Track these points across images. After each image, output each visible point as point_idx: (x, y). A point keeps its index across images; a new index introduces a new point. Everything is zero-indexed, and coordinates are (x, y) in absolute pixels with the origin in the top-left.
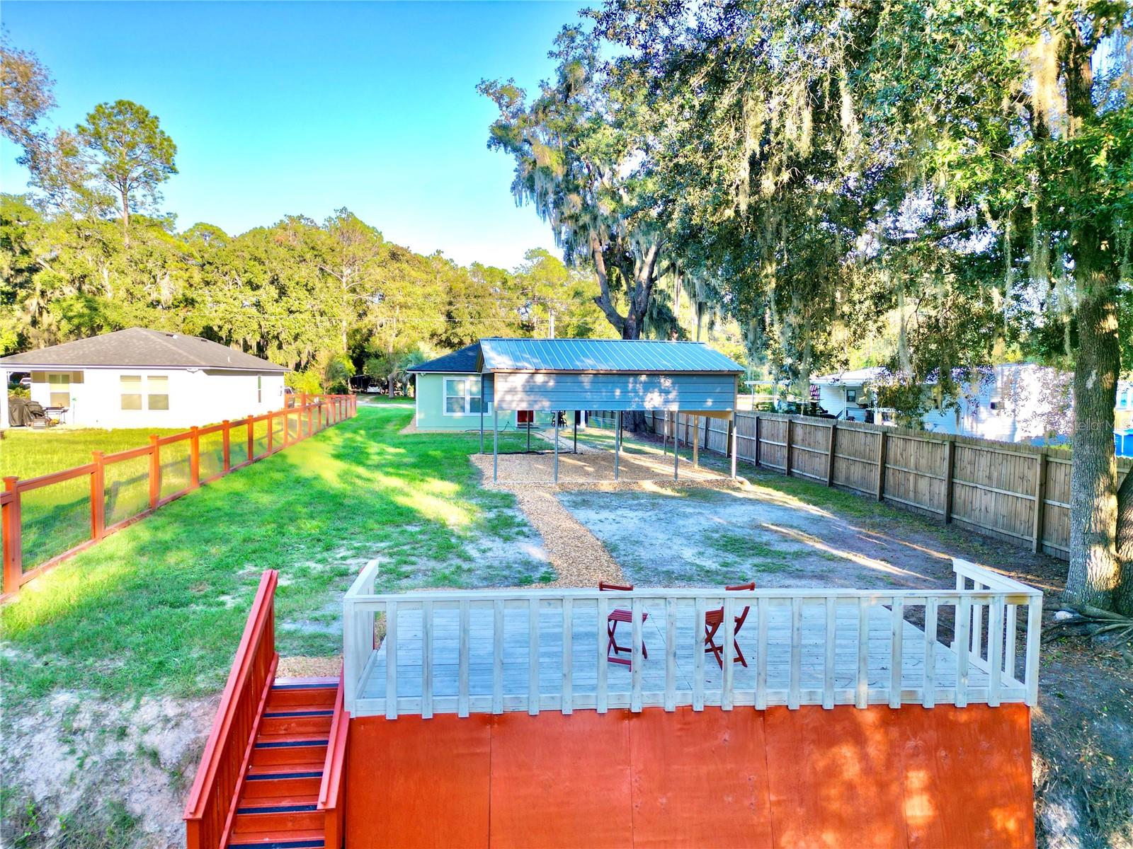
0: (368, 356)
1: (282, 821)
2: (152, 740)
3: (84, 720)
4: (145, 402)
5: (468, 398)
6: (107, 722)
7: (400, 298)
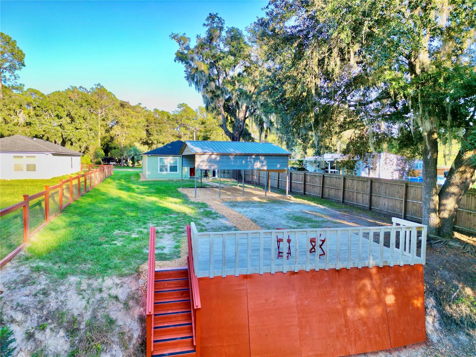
0: (111, 148)
1: (170, 318)
2: (114, 292)
3: (84, 286)
4: (25, 168)
5: (169, 166)
6: (94, 287)
7: (126, 124)
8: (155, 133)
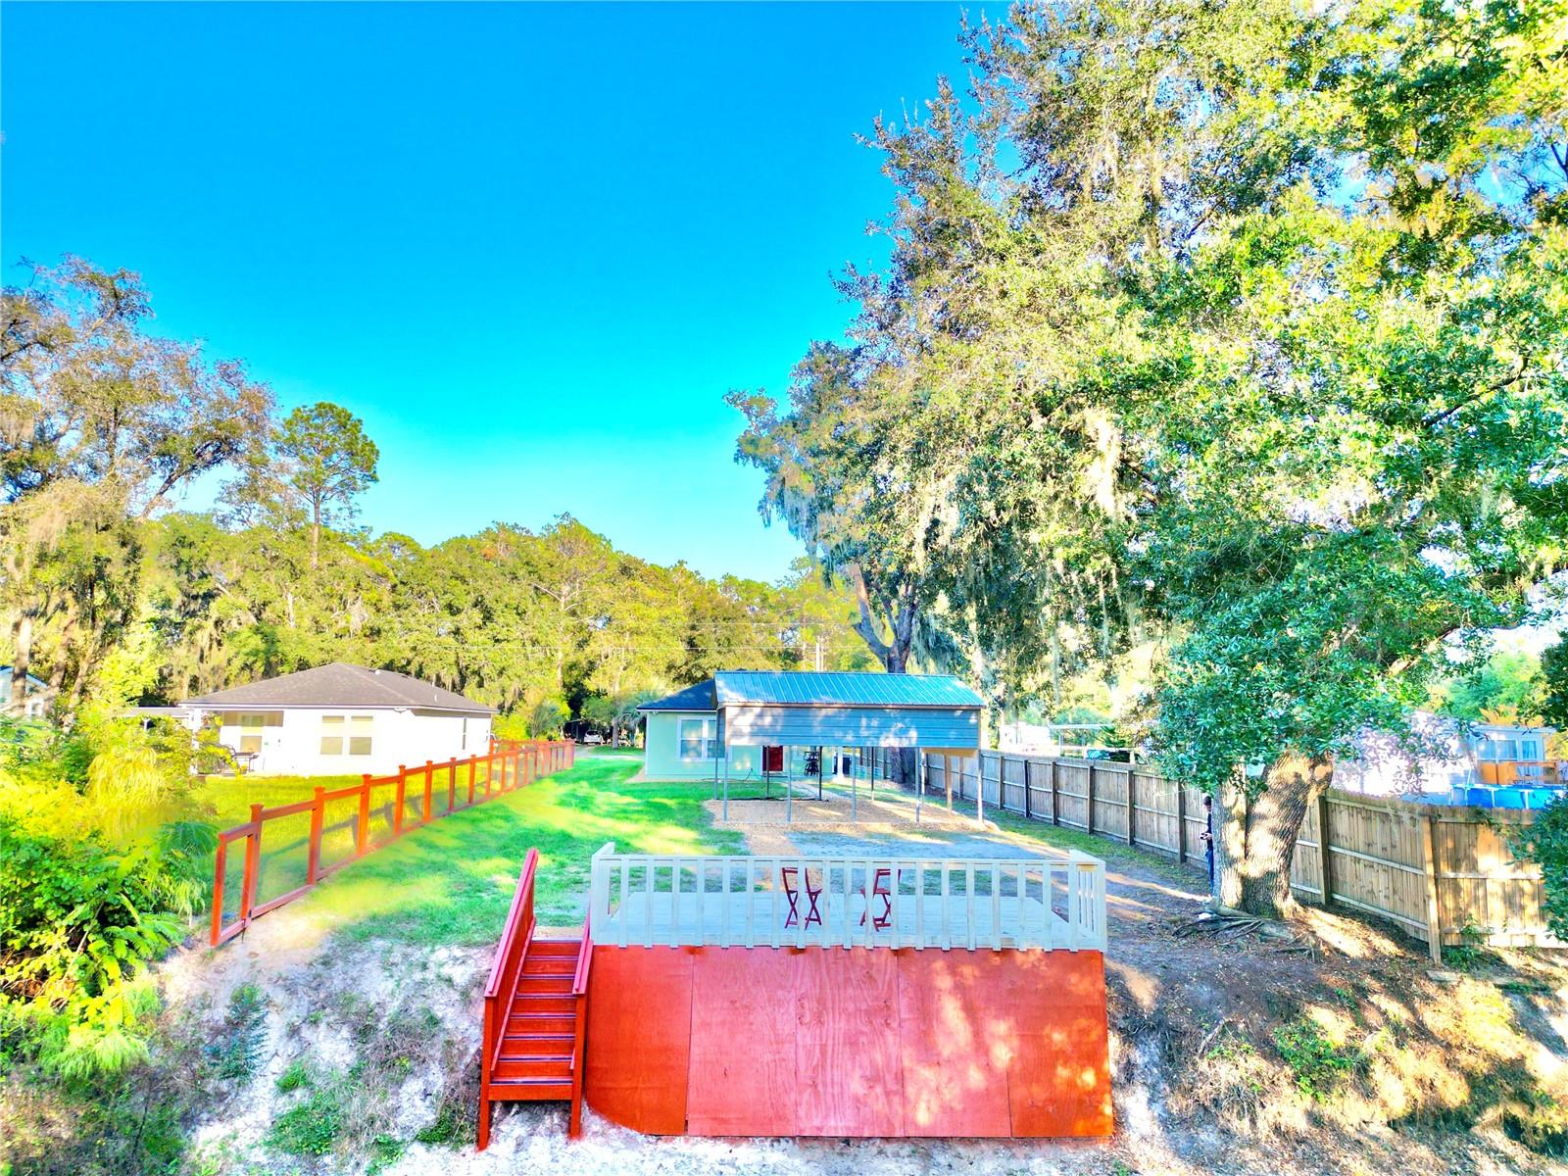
0: (588, 695)
2: (446, 971)
4: (347, 747)
5: (704, 742)
6: (413, 959)
7: (631, 623)
8: (712, 647)
